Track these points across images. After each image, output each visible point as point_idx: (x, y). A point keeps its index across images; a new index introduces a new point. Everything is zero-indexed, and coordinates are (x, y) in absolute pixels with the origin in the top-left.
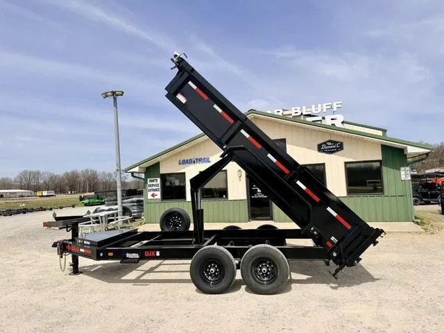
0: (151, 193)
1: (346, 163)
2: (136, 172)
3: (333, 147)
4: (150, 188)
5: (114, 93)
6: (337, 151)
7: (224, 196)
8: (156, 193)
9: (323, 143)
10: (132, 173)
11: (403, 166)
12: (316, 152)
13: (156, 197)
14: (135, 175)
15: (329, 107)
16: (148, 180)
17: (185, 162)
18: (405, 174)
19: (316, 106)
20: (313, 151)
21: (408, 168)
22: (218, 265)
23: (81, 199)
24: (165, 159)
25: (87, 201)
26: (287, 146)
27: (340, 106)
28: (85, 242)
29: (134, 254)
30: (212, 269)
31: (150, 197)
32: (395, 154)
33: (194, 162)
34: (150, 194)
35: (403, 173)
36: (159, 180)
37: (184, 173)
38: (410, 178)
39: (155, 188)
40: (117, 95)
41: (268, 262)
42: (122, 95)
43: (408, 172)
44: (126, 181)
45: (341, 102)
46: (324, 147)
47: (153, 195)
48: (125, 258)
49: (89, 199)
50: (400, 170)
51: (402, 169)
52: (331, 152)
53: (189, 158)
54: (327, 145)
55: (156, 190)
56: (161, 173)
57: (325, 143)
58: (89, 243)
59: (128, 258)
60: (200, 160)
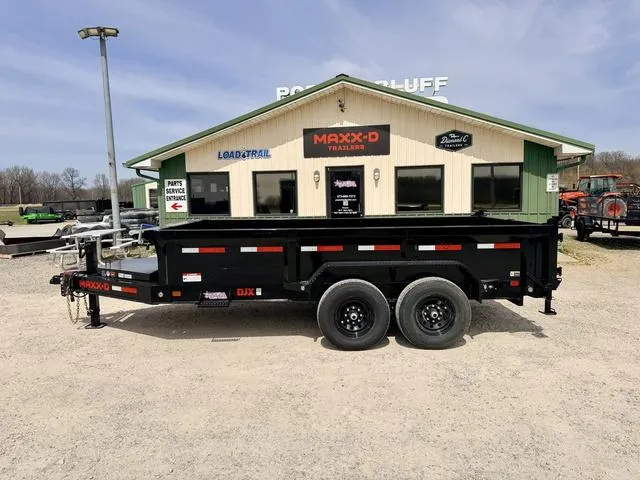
0: (172, 202)
1: (474, 165)
2: (145, 169)
3: (458, 140)
4: (169, 195)
5: (101, 30)
6: (464, 147)
7: (292, 211)
8: (180, 203)
9: (444, 135)
10: (138, 170)
11: (551, 172)
12: (433, 148)
13: (180, 210)
14: (142, 172)
15: (430, 84)
16: (166, 181)
17: (228, 156)
18: (552, 183)
19: (411, 82)
20: (429, 146)
21: (556, 176)
22: (362, 308)
23: (23, 212)
24: (195, 149)
25: (32, 216)
26: (392, 136)
27: (444, 83)
28: (121, 275)
29: (218, 294)
30: (353, 315)
31: (169, 209)
32: (541, 156)
33: (244, 156)
34: (169, 205)
35: (549, 182)
36: (184, 182)
37: (227, 173)
38: (557, 190)
39: (179, 194)
40: (107, 35)
41: (440, 302)
42: (115, 35)
43: (557, 181)
44: (83, 187)
45: (445, 78)
46: (445, 140)
47: (174, 206)
48: (203, 298)
49: (37, 212)
50: (546, 177)
51: (549, 176)
52: (454, 148)
53: (235, 149)
54: (450, 138)
55: (180, 198)
56: (188, 171)
57: (447, 135)
58: (130, 277)
59: (208, 299)
60: (253, 153)
